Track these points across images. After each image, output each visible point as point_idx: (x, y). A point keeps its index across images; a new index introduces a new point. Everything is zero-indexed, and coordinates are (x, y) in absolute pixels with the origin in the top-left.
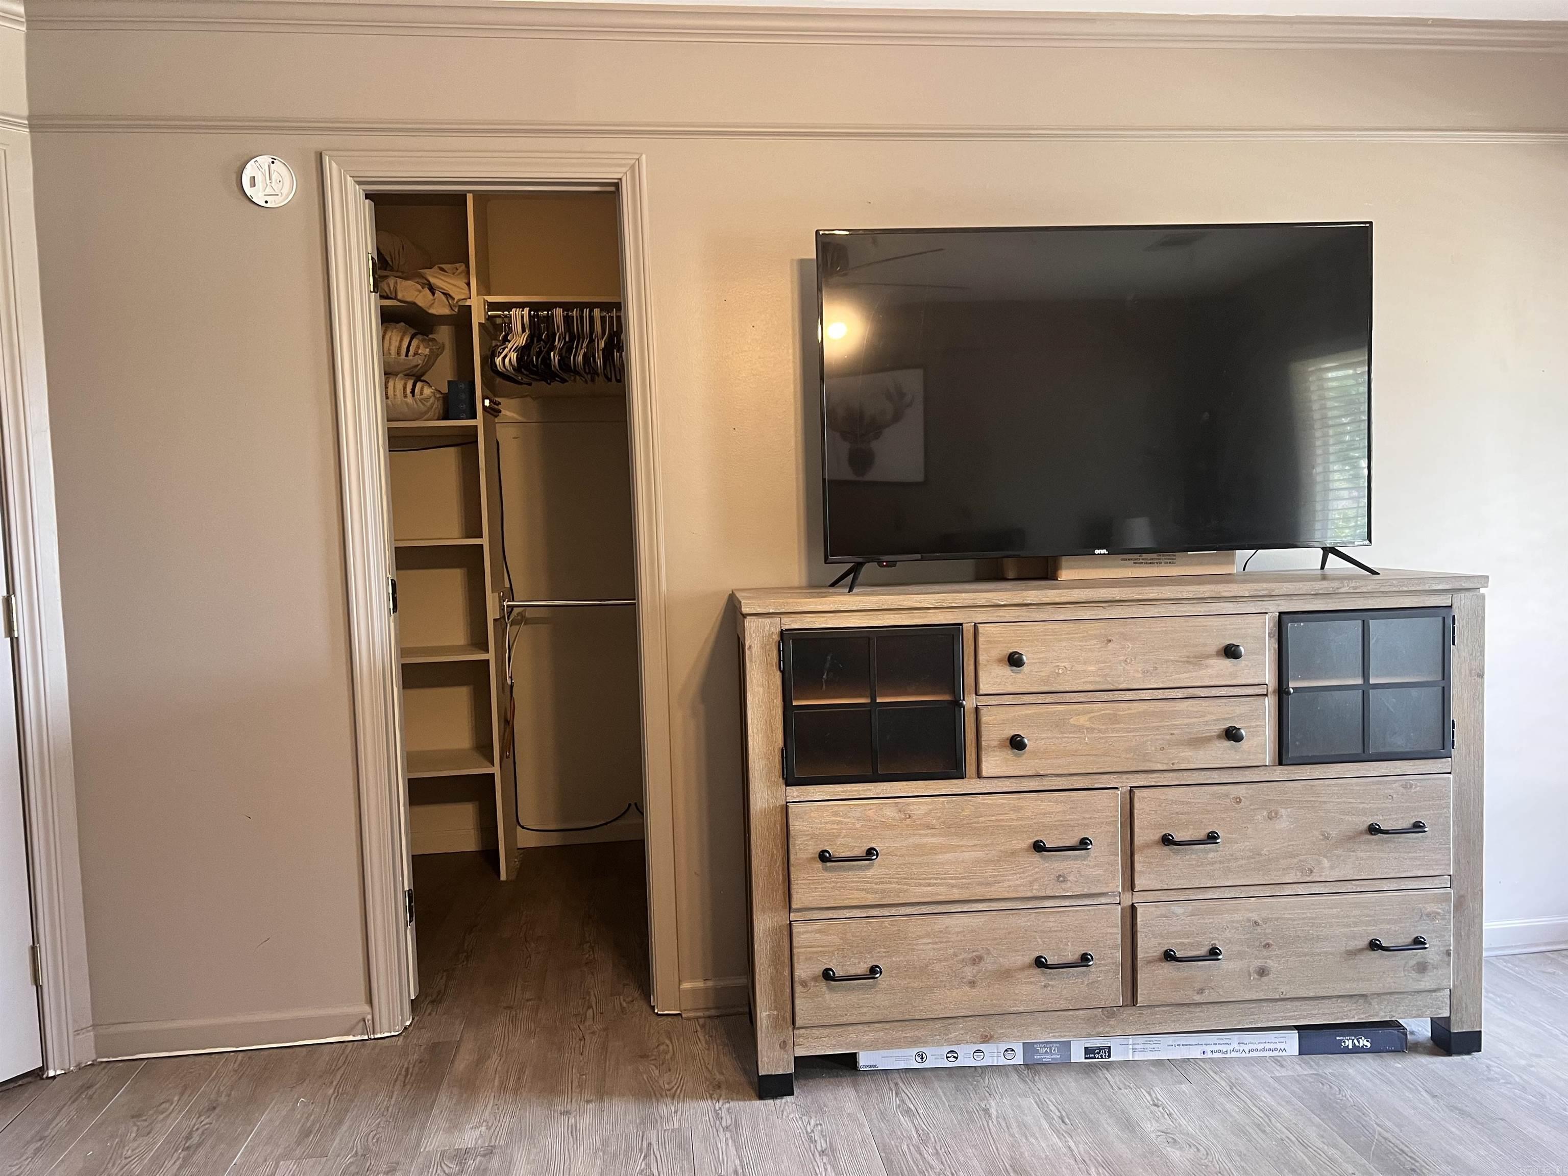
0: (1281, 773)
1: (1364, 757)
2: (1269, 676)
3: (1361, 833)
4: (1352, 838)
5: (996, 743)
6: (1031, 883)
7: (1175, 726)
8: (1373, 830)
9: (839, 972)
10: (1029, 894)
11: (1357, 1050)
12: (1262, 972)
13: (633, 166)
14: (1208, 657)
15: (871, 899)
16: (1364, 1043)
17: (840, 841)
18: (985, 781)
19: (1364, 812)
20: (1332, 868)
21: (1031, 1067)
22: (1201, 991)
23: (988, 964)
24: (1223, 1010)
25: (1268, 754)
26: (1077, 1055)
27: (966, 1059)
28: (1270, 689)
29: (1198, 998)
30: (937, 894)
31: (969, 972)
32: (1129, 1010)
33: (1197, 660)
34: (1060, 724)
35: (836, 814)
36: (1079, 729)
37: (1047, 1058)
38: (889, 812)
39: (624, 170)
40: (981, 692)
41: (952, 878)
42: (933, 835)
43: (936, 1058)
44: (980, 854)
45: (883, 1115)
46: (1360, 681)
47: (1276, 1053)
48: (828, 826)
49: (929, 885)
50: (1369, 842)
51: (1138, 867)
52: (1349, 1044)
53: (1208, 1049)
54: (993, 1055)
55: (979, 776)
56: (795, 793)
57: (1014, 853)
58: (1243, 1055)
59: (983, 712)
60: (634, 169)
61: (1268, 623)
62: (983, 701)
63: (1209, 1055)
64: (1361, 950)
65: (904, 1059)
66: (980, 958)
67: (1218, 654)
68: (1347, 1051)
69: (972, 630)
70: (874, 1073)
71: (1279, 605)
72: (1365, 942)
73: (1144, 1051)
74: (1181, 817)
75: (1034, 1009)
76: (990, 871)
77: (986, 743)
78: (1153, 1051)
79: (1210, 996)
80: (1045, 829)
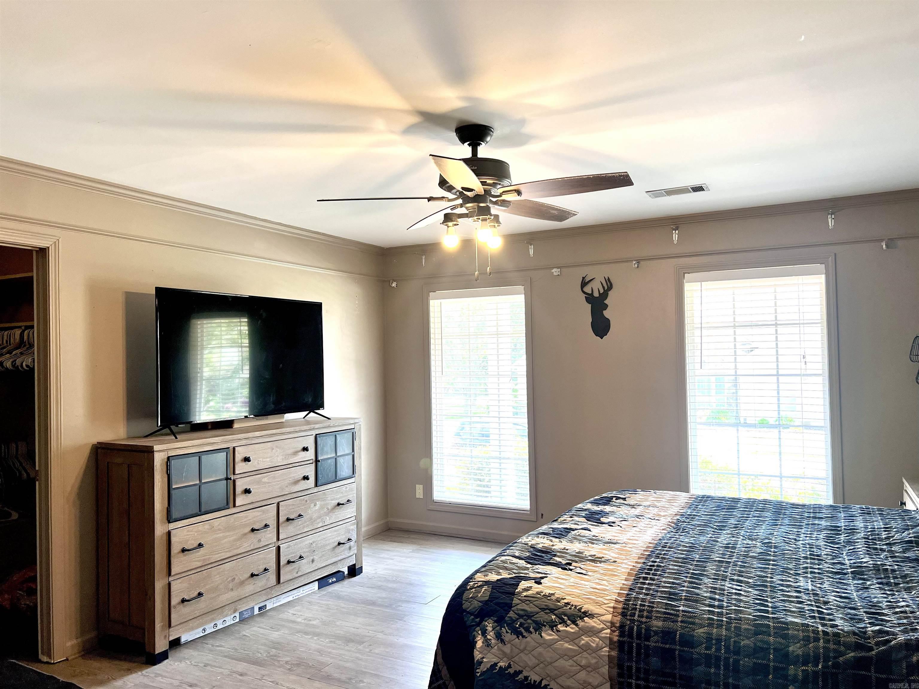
0: (316, 490)
1: (336, 480)
2: (313, 457)
3: (336, 506)
4: (334, 508)
5: (240, 492)
6: (251, 545)
7: (291, 478)
8: (339, 504)
9: (187, 598)
10: (250, 549)
11: (333, 583)
12: (313, 561)
13: (55, 242)
14: (299, 451)
15: (199, 564)
16: (334, 579)
17: (189, 542)
18: (236, 508)
19: (337, 499)
20: (329, 519)
21: (242, 620)
22: (297, 573)
23: (237, 581)
24: (302, 578)
25: (313, 485)
26: (256, 611)
27: (220, 626)
28: (314, 460)
30: (222, 556)
31: (231, 586)
32: (279, 586)
33: (296, 453)
34: (259, 482)
35: (188, 531)
37: (247, 616)
38: (206, 527)
39: (51, 243)
40: (236, 473)
41: (226, 549)
42: (221, 533)
43: (210, 629)
44: (232, 539)
45: (211, 650)
46: (335, 455)
47: (312, 591)
48: (185, 537)
49: (219, 553)
50: (338, 508)
51: (280, 531)
52: (331, 581)
53: (294, 596)
54: (229, 621)
55: (234, 506)
56: (172, 526)
57: (245, 534)
58: (304, 595)
59: (237, 481)
60: (56, 244)
61: (312, 439)
62: (236, 477)
63: (295, 598)
64: (336, 546)
65: (198, 633)
66: (234, 579)
67: (303, 450)
68: (330, 584)
69: (232, 449)
70: (187, 643)
71: (315, 432)
72: (337, 544)
73: (276, 603)
74: (292, 510)
75: (250, 594)
76: (238, 543)
77: (237, 493)
78: (279, 601)
79: (300, 574)
80: (254, 523)
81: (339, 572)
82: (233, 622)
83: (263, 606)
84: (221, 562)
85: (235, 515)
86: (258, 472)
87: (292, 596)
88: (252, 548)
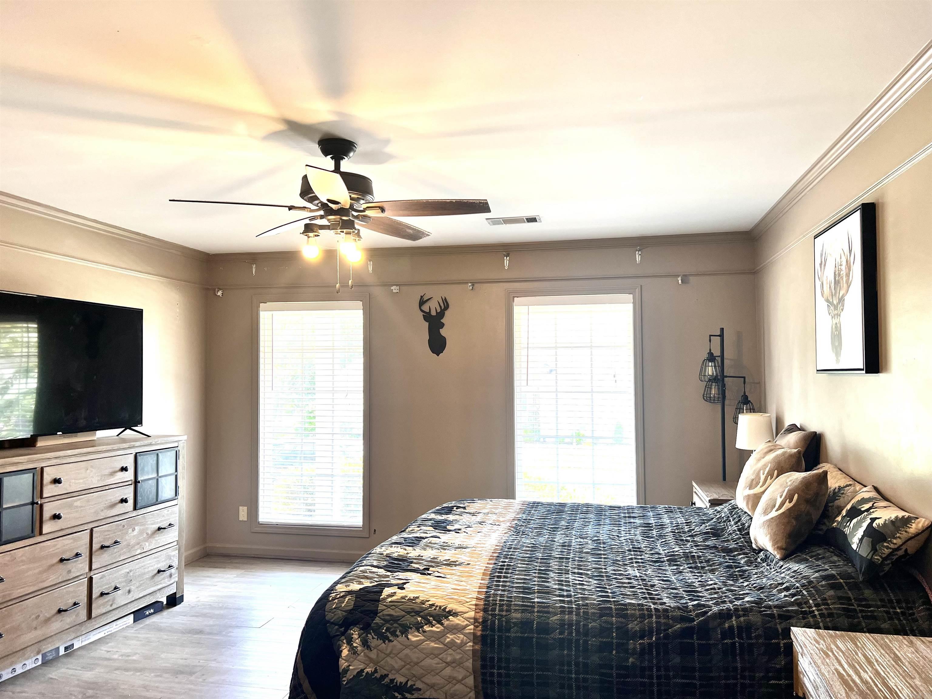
0: (135, 513)
1: (157, 503)
2: (132, 478)
3: (156, 531)
4: (154, 533)
5: (48, 518)
6: (59, 577)
7: (107, 500)
8: (159, 529)
10: (58, 582)
11: (150, 614)
12: (129, 592)
14: (117, 472)
16: (152, 611)
18: (46, 535)
19: (157, 523)
20: (149, 545)
21: (45, 663)
22: (111, 605)
23: (42, 618)
24: (116, 612)
25: (131, 507)
26: (62, 652)
27: (19, 671)
28: (133, 481)
29: (111, 609)
31: (35, 624)
32: (89, 621)
33: (113, 473)
34: (70, 506)
36: (77, 507)
37: (51, 657)
40: (44, 497)
41: (30, 583)
42: (24, 565)
43: (5, 676)
44: (37, 571)
46: (156, 476)
47: (126, 626)
49: (22, 588)
50: (158, 533)
51: (93, 560)
52: (148, 613)
53: (106, 632)
54: (30, 664)
55: (41, 533)
57: (53, 565)
58: (116, 630)
59: (45, 505)
61: (132, 457)
62: (43, 501)
63: (107, 634)
64: (156, 574)
66: (39, 616)
67: (120, 470)
68: (148, 616)
69: (40, 470)
71: (135, 450)
72: (157, 571)
73: (85, 640)
74: (107, 536)
75: (57, 632)
76: (45, 575)
77: (44, 519)
78: (88, 639)
79: (114, 606)
80: (64, 552)
81: (157, 602)
82: (34, 665)
83: (70, 646)
84: (22, 598)
85: (42, 544)
86: (69, 495)
87: (104, 632)
88: (60, 581)
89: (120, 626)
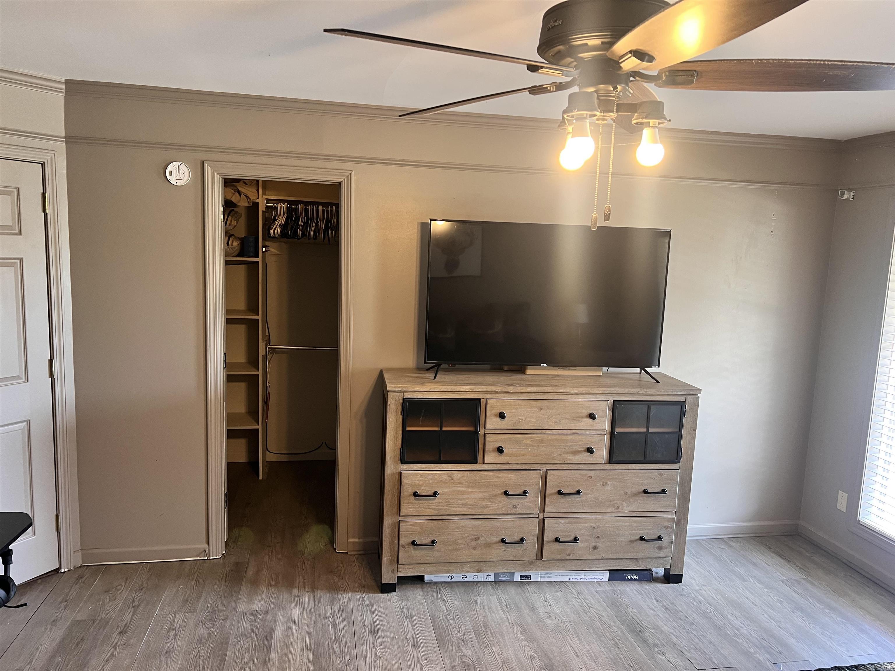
0: (609, 466)
1: (644, 461)
2: (607, 427)
3: (640, 493)
4: (636, 494)
6: (502, 508)
7: (567, 446)
8: (645, 492)
9: (418, 542)
10: (501, 513)
11: (632, 580)
12: (595, 548)
13: (348, 176)
14: (582, 418)
15: (434, 512)
16: (635, 577)
17: (423, 488)
18: (485, 465)
19: (642, 484)
20: (627, 506)
21: (497, 582)
22: (569, 555)
23: (482, 541)
24: (578, 563)
25: (604, 459)
26: (517, 578)
27: (470, 578)
29: (568, 558)
30: (463, 511)
31: (473, 544)
32: (539, 562)
34: (519, 443)
35: (421, 477)
36: (527, 445)
37: (504, 579)
38: (445, 477)
39: (344, 178)
40: (487, 428)
41: (469, 505)
42: (463, 487)
43: (457, 577)
44: (481, 495)
45: (433, 602)
46: (644, 430)
47: (599, 580)
48: (418, 482)
49: (459, 507)
50: (643, 496)
51: (547, 503)
52: (629, 577)
53: (571, 578)
54: (481, 577)
55: (483, 463)
56: (405, 467)
57: (495, 495)
58: (586, 580)
59: (487, 436)
60: (349, 178)
61: (608, 405)
62: (487, 432)
63: (572, 580)
64: (636, 540)
65: (444, 578)
66: (479, 538)
67: (586, 417)
68: (628, 580)
69: (485, 401)
70: (430, 583)
71: (614, 397)
72: (638, 537)
73: (545, 577)
74: (566, 483)
75: (500, 560)
76: (485, 502)
77: (486, 449)
78: (549, 577)
80: (509, 486)
81: (650, 570)
82: (487, 580)
83: (526, 576)
84: (463, 517)
85: (483, 472)
86: (515, 430)
88: (503, 512)
89: (591, 579)
